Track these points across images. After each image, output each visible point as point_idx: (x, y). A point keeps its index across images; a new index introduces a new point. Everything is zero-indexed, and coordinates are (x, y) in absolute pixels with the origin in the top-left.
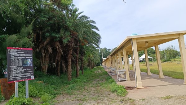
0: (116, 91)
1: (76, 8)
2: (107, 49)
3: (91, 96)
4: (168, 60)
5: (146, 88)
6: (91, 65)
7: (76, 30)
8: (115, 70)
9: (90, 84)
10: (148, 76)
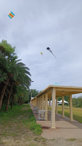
0: (34, 129)
1: (16, 56)
2: (36, 90)
3: (11, 131)
4: (80, 107)
5: (58, 129)
6: (20, 102)
7: (12, 72)
8: (38, 109)
9: (15, 119)
10: (62, 118)
